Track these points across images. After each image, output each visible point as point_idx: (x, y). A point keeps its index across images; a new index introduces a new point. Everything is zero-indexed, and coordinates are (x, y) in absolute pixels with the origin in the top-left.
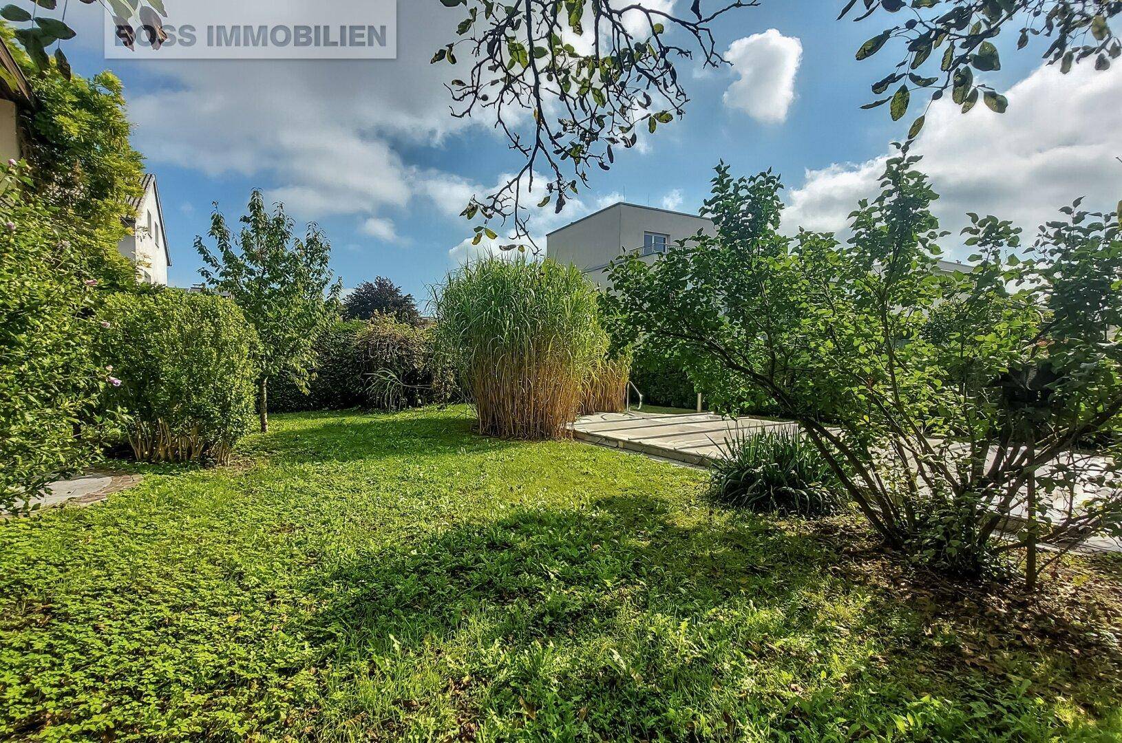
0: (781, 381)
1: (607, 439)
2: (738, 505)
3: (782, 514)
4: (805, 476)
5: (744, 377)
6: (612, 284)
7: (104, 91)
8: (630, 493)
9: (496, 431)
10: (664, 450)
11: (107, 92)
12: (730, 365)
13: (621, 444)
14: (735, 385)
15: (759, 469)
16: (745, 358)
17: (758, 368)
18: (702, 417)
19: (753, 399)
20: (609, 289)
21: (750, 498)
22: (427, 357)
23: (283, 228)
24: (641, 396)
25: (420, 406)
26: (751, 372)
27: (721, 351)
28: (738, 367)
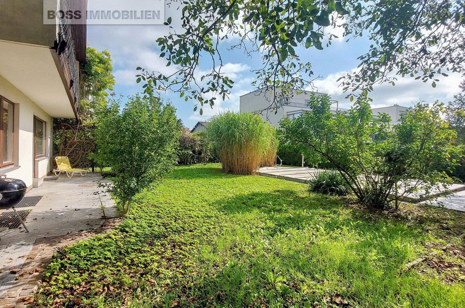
0: (331, 155)
1: (271, 175)
2: (318, 192)
3: (331, 195)
4: (338, 184)
5: (319, 154)
6: (280, 126)
7: (106, 57)
8: (284, 189)
9: (231, 172)
10: (292, 178)
11: (107, 57)
12: (316, 150)
13: (276, 177)
14: (317, 156)
15: (324, 182)
16: (320, 148)
17: (324, 151)
18: (304, 169)
19: (322, 161)
20: (280, 128)
21: (321, 190)
22: (201, 145)
23: (160, 101)
24: (281, 161)
25: (196, 164)
26: (322, 152)
27: (312, 146)
28: (318, 151)
